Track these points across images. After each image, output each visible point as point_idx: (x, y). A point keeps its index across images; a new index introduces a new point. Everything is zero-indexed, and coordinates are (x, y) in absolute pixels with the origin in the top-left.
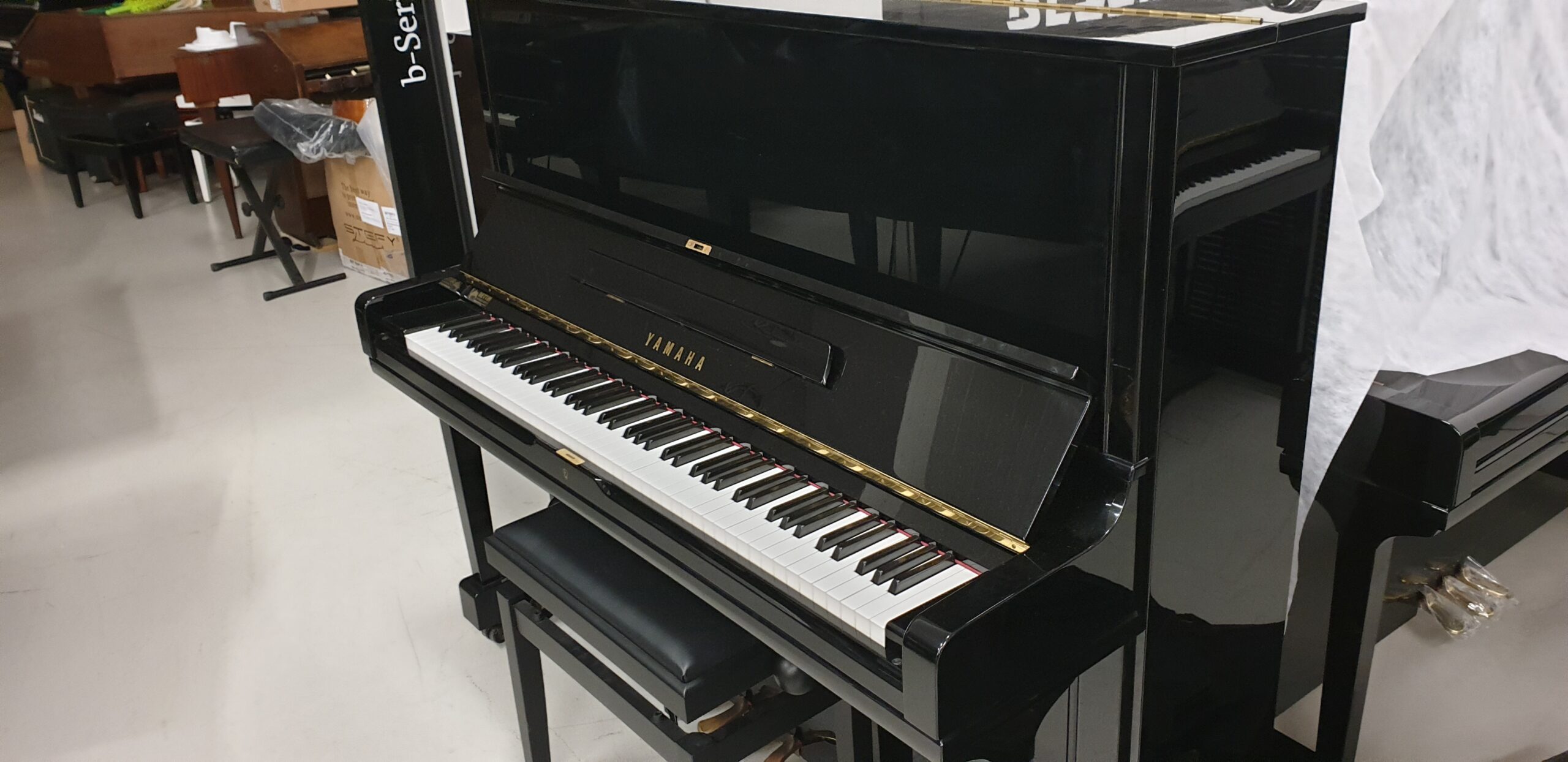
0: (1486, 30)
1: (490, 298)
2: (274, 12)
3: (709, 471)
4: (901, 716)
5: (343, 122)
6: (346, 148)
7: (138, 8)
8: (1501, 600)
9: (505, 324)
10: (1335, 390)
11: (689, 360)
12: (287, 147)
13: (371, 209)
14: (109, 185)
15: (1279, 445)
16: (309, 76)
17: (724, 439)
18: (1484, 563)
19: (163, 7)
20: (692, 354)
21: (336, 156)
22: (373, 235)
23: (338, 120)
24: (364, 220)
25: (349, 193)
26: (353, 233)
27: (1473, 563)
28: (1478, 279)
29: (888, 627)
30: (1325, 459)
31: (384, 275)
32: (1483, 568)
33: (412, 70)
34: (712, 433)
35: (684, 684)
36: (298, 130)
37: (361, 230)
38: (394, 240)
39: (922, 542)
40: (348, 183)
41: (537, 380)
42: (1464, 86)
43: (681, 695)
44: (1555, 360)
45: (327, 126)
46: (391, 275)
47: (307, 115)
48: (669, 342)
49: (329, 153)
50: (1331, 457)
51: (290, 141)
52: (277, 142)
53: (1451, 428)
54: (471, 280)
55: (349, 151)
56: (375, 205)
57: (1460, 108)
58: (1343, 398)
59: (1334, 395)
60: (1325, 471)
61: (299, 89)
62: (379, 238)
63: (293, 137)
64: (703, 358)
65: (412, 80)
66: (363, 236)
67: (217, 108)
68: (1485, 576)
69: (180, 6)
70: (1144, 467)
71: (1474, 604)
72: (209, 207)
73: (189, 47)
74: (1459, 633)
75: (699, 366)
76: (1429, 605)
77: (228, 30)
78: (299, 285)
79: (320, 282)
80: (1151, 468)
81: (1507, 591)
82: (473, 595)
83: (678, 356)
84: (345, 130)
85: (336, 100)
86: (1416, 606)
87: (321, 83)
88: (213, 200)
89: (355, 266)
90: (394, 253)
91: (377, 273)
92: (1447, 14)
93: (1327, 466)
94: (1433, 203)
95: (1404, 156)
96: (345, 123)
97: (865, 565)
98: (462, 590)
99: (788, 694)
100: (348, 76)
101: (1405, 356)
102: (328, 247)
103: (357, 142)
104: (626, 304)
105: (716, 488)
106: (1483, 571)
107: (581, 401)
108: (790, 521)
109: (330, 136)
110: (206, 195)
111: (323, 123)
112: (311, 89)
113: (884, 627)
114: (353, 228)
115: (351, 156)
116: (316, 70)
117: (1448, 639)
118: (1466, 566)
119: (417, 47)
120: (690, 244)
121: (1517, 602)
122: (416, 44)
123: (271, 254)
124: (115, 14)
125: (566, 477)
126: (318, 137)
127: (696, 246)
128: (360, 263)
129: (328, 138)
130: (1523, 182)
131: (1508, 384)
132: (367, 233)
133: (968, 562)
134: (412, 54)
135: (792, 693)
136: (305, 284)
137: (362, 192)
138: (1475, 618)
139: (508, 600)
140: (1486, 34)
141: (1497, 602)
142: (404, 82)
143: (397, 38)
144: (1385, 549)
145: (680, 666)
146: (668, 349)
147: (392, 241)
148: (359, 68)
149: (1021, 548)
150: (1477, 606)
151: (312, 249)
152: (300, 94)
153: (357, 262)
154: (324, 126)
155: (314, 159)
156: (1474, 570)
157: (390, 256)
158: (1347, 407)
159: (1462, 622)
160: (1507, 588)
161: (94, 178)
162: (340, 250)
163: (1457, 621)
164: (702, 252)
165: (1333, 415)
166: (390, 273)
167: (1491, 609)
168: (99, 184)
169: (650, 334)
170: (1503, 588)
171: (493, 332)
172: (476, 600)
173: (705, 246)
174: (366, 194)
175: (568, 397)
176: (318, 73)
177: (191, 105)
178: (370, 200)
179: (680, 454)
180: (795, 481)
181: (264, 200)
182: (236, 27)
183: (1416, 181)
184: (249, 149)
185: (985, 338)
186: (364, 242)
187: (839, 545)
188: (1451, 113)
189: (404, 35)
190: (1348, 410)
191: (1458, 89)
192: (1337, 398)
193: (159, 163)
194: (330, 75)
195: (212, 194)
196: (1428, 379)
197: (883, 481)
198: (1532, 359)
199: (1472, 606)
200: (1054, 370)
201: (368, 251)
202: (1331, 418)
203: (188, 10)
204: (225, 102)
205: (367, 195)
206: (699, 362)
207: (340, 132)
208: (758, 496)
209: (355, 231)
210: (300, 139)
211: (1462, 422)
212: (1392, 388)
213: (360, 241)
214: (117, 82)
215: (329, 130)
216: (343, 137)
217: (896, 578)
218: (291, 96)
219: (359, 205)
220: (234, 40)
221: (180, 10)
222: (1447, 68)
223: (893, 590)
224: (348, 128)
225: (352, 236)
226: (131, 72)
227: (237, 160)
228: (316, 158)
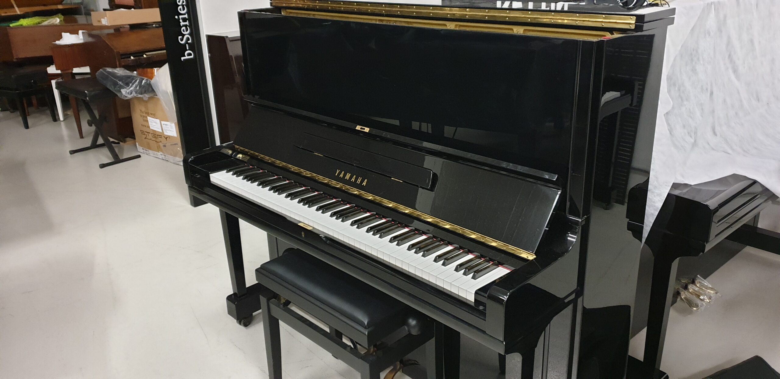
0: (709, 34)
1: (248, 158)
2: (103, 25)
3: (375, 230)
4: (484, 332)
5: (144, 79)
6: (145, 92)
7: (27, 23)
8: (714, 295)
9: (258, 169)
12: (115, 92)
13: (156, 123)
15: (627, 217)
16: (123, 57)
17: (378, 217)
18: (705, 278)
19: (39, 23)
20: (360, 178)
21: (140, 96)
22: (156, 136)
23: (142, 78)
24: (151, 128)
25: (144, 114)
26: (145, 135)
27: (700, 278)
28: (708, 144)
29: (476, 293)
30: (651, 222)
31: (161, 156)
32: (705, 280)
33: (186, 53)
34: (371, 215)
35: (366, 329)
36: (120, 83)
37: (150, 133)
38: (167, 137)
39: (482, 258)
40: (143, 110)
41: (281, 193)
42: (701, 58)
43: (365, 335)
44: (745, 178)
45: (136, 80)
46: (164, 155)
47: (124, 76)
48: (348, 174)
49: (137, 94)
50: (653, 221)
51: (116, 89)
52: (109, 90)
53: (707, 206)
54: (238, 149)
55: (146, 94)
56: (158, 121)
57: (699, 68)
58: (658, 194)
60: (650, 228)
61: (118, 63)
62: (159, 137)
63: (118, 86)
64: (366, 180)
65: (187, 57)
66: (150, 136)
67: (72, 73)
68: (706, 284)
69: (49, 23)
70: (585, 221)
72: (62, 123)
73: (57, 42)
74: (697, 309)
75: (364, 184)
76: (682, 297)
77: (78, 34)
78: (117, 160)
79: (129, 158)
80: (588, 221)
82: (234, 303)
83: (353, 180)
84: (145, 83)
85: (139, 69)
86: (677, 298)
87: (129, 60)
88: (65, 119)
89: (145, 151)
90: (167, 144)
91: (157, 155)
92: (694, 27)
93: (651, 225)
94: (690, 109)
95: (677, 89)
96: (145, 79)
97: (459, 267)
98: (228, 301)
99: (411, 334)
100: (142, 57)
101: (683, 176)
102: (129, 142)
103: (150, 89)
104: (324, 157)
105: (380, 237)
106: (705, 281)
107: (306, 201)
108: (419, 250)
110: (61, 118)
111: (134, 79)
112: (123, 64)
113: (474, 292)
114: (145, 132)
115: (146, 96)
116: (127, 54)
117: (691, 312)
118: (697, 280)
119: (190, 42)
120: (358, 128)
121: (720, 295)
122: (189, 40)
123: (101, 145)
124: (14, 26)
125: (303, 236)
126: (131, 87)
127: (361, 128)
128: (148, 150)
129: (136, 87)
130: (725, 101)
131: (725, 189)
132: (153, 135)
133: (505, 265)
134: (187, 45)
135: (414, 334)
136: (121, 160)
137: (151, 114)
138: (703, 302)
139: (266, 299)
140: (709, 35)
141: (712, 295)
142: (182, 58)
143: (180, 37)
144: (675, 265)
145: (364, 321)
146: (348, 177)
147: (166, 139)
148: (147, 54)
149: (531, 257)
150: (704, 297)
151: (121, 143)
152: (118, 66)
153: (146, 149)
154: (134, 81)
156: (701, 281)
157: (165, 146)
158: (660, 198)
159: (697, 304)
160: (716, 289)
162: (137, 143)
163: (695, 304)
164: (365, 131)
165: (654, 202)
167: (710, 298)
168: (2, 112)
169: (338, 170)
170: (714, 289)
171: (254, 172)
172: (236, 305)
173: (366, 128)
174: (153, 115)
175: (299, 200)
176: (128, 55)
178: (155, 118)
179: (360, 223)
180: (415, 234)
181: (99, 118)
182: (83, 33)
183: (682, 100)
184: (94, 93)
185: (511, 164)
186: (151, 139)
187: (446, 259)
188: (696, 70)
189: (184, 35)
190: (660, 200)
191: (698, 59)
193: (34, 101)
194: (133, 57)
195: (64, 116)
196: (693, 186)
197: (460, 231)
198: (736, 177)
199: (702, 297)
200: (546, 177)
201: (153, 144)
202: (653, 203)
203: (53, 25)
204: (76, 70)
205: (154, 116)
206: (364, 182)
207: (143, 84)
208: (402, 240)
209: (146, 133)
210: (123, 88)
211: (712, 204)
212: (678, 190)
213: (149, 138)
214: (15, 60)
215: (137, 83)
216: (144, 86)
217: (475, 272)
218: (115, 67)
219: (149, 120)
220: (81, 39)
221: (48, 25)
222: (694, 50)
223: (474, 278)
225: (145, 136)
226: (22, 55)
227: (88, 98)
228: (130, 96)
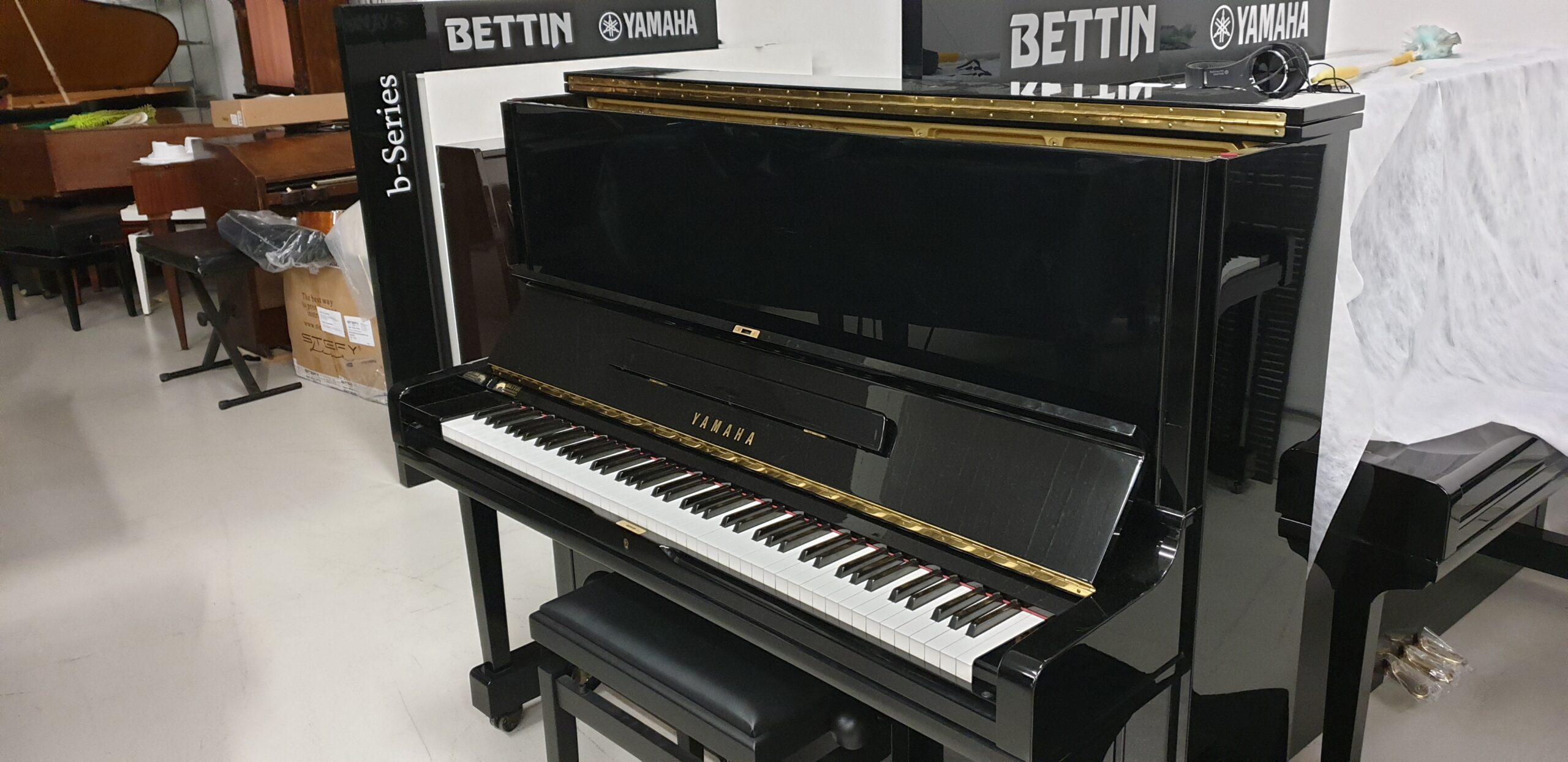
0: (1433, 144)
1: (518, 389)
2: (234, 127)
3: (771, 535)
4: (992, 745)
5: (311, 233)
6: (313, 258)
7: (84, 124)
8: (1458, 667)
9: (538, 411)
10: (1332, 457)
11: (738, 436)
12: (253, 258)
13: (334, 319)
14: (39, 299)
15: (1277, 510)
16: (271, 189)
17: (776, 509)
18: (1439, 633)
19: (108, 123)
20: (741, 430)
21: (302, 265)
22: (333, 344)
23: (307, 231)
24: (324, 329)
25: (311, 303)
26: (311, 343)
27: (1429, 634)
28: (1437, 361)
29: (976, 664)
30: (1326, 520)
31: (342, 384)
32: (1439, 638)
33: (396, 182)
34: (763, 504)
35: (752, 739)
36: (265, 240)
37: (321, 339)
38: (355, 348)
39: (986, 594)
40: (309, 293)
41: (584, 460)
42: (1418, 192)
43: (751, 749)
44: (1515, 431)
45: (296, 235)
46: (349, 384)
47: (273, 226)
48: (717, 421)
49: (297, 263)
50: (1331, 518)
51: (255, 252)
52: (241, 252)
53: (1438, 487)
54: (498, 371)
55: (316, 261)
56: (338, 315)
57: (1416, 211)
59: (1331, 461)
60: (1326, 531)
61: (260, 202)
62: (340, 347)
63: (259, 246)
64: (753, 434)
65: (398, 190)
66: (322, 345)
67: (169, 220)
68: (1442, 646)
69: (127, 122)
70: (1192, 517)
71: (1436, 671)
72: (147, 320)
73: (143, 161)
74: (1424, 698)
75: (750, 441)
76: (1394, 672)
77: (183, 144)
78: (255, 394)
79: (278, 390)
80: (1198, 517)
81: (1462, 658)
82: (486, 683)
83: (726, 434)
84: (314, 239)
85: (301, 211)
86: (1383, 673)
87: (282, 196)
88: (152, 312)
89: (310, 375)
90: (355, 361)
91: (334, 382)
92: (1402, 130)
93: (1328, 526)
94: (1398, 293)
95: (1371, 252)
96: (314, 233)
97: (940, 612)
98: (474, 679)
100: (308, 189)
101: (1388, 428)
102: (278, 357)
103: (324, 252)
104: (669, 387)
105: (781, 549)
106: (1439, 640)
107: (632, 477)
108: (860, 576)
109: (299, 247)
110: (146, 308)
111: (293, 233)
112: (271, 202)
113: (971, 664)
114: (311, 338)
115: (315, 266)
116: (278, 183)
117: (1413, 704)
118: (1423, 637)
119: (404, 159)
120: (738, 329)
121: (1472, 669)
122: (403, 156)
123: (224, 364)
124: (60, 129)
125: (627, 547)
126: (286, 247)
127: (744, 331)
128: (316, 373)
129: (296, 248)
130: (1468, 277)
131: (1479, 452)
132: (326, 342)
133: (1033, 608)
134: (399, 166)
135: (849, 748)
136: (261, 393)
137: (324, 302)
138: (1436, 683)
139: (551, 675)
140: (1433, 147)
141: (1454, 669)
142: (389, 192)
143: (384, 151)
144: (1377, 606)
145: (749, 722)
146: (717, 426)
147: (353, 350)
148: (319, 182)
149: (1086, 591)
150: (1438, 672)
151: (263, 359)
152: (260, 207)
153: (313, 371)
154: (293, 237)
155: (282, 268)
156: (1430, 639)
157: (350, 365)
158: (1343, 471)
159: (1425, 687)
160: (1462, 656)
161: (24, 292)
162: (295, 360)
163: (1421, 687)
164: (751, 335)
165: (1332, 479)
166: (349, 381)
167: (1451, 674)
168: (31, 297)
169: (696, 413)
170: (1458, 656)
171: (530, 418)
172: (488, 687)
173: (753, 331)
174: (328, 303)
175: (619, 474)
176: (280, 186)
177: (145, 218)
178: (332, 310)
179: (741, 521)
180: (851, 544)
181: (220, 311)
182: (193, 141)
183: (1383, 275)
184: (213, 259)
185: (1044, 404)
186: (323, 351)
187: (913, 595)
188: (1409, 215)
189: (393, 147)
190: (1345, 475)
191: (1413, 194)
192: (1334, 463)
193: (94, 276)
194: (291, 188)
195: (151, 306)
196: (1408, 448)
197: (943, 538)
198: (1495, 430)
199: (1434, 673)
200: (1113, 429)
201: (326, 360)
203: (134, 126)
204: (177, 215)
205: (330, 304)
206: (749, 437)
207: (309, 242)
208: (825, 555)
209: (313, 340)
210: (270, 250)
211: (1449, 482)
212: (1379, 454)
213: (319, 350)
214: (57, 196)
215: (297, 240)
216: (312, 247)
217: (973, 621)
218: (254, 208)
219: (319, 314)
220: (189, 154)
221: (125, 126)
222: (1404, 177)
223: (971, 633)
224: (316, 239)
225: (310, 346)
226: (72, 186)
227: (200, 269)
228: (283, 267)
